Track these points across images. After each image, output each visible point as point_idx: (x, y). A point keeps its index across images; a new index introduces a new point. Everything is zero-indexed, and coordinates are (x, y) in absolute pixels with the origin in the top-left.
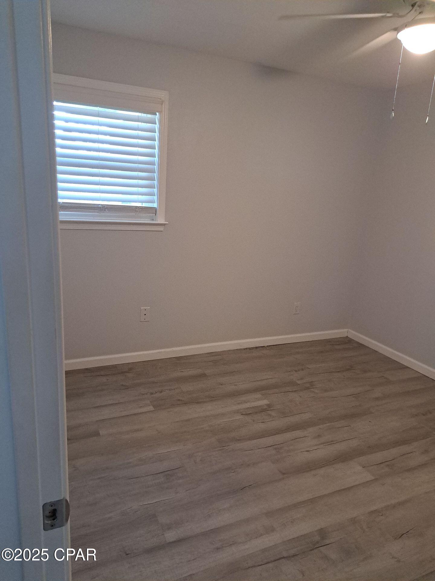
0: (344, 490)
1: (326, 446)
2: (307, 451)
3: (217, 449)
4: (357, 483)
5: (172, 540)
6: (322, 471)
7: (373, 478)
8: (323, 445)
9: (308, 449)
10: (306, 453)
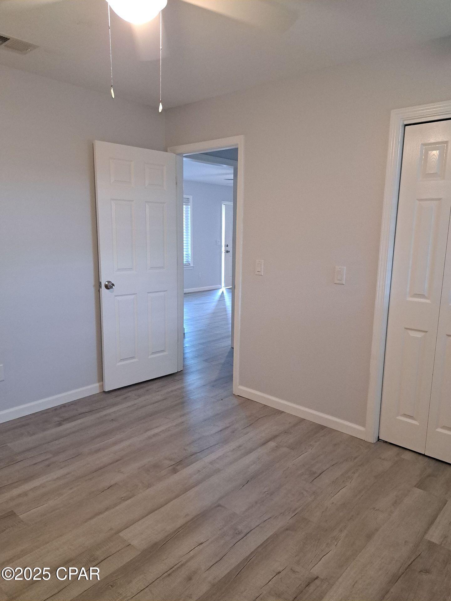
0: (156, 510)
1: (177, 562)
2: (201, 544)
3: (300, 509)
4: (140, 522)
5: (270, 443)
6: (180, 522)
7: (121, 534)
8: (182, 562)
9: (201, 547)
10: (202, 540)
